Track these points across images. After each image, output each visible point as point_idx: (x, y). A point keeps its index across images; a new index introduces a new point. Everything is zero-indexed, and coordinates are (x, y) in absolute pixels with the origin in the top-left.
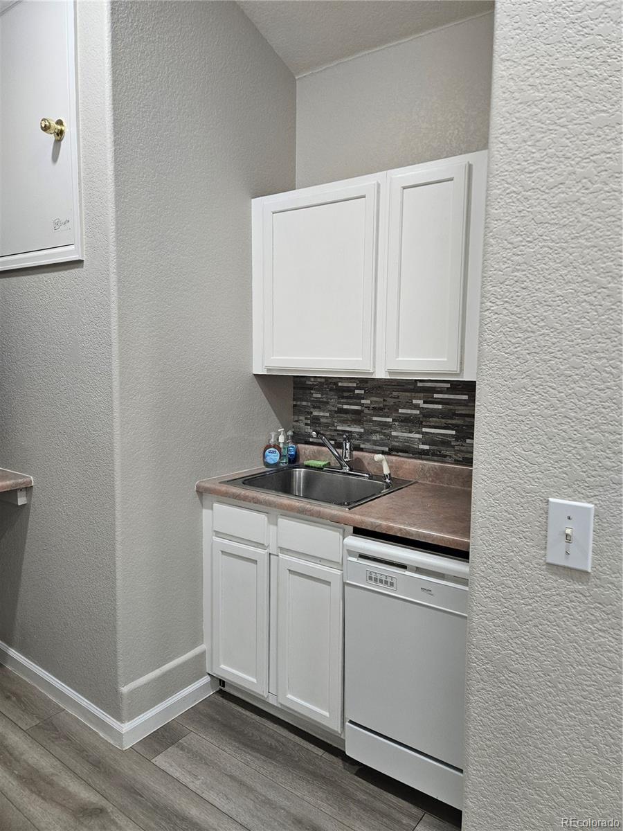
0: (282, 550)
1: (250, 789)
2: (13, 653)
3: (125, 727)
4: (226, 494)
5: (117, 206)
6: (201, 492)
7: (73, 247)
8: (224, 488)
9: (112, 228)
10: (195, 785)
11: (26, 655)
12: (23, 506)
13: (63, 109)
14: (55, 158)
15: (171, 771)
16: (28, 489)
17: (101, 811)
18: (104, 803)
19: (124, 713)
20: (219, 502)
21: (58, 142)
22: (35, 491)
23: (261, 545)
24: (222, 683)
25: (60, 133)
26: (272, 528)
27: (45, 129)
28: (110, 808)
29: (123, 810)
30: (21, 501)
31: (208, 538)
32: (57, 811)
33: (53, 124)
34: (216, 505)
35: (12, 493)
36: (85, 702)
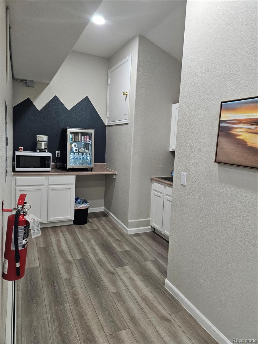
0: (167, 195)
1: (151, 246)
2: (111, 213)
3: (129, 229)
4: (158, 181)
5: (135, 111)
6: (152, 179)
7: (127, 120)
8: (156, 179)
9: (134, 116)
10: (140, 243)
11: (113, 214)
12: (115, 178)
13: (127, 90)
14: (126, 100)
15: (136, 240)
16: (116, 174)
17: (120, 241)
18: (121, 240)
19: (129, 226)
20: (155, 182)
21: (126, 96)
22: (117, 175)
23: (162, 193)
24: (154, 229)
25: (127, 95)
26: (165, 189)
27: (124, 94)
28: (122, 241)
29: (124, 242)
30: (114, 177)
31: (153, 192)
32: (112, 239)
33: (126, 93)
34: (154, 183)
35: (112, 175)
36: (122, 224)
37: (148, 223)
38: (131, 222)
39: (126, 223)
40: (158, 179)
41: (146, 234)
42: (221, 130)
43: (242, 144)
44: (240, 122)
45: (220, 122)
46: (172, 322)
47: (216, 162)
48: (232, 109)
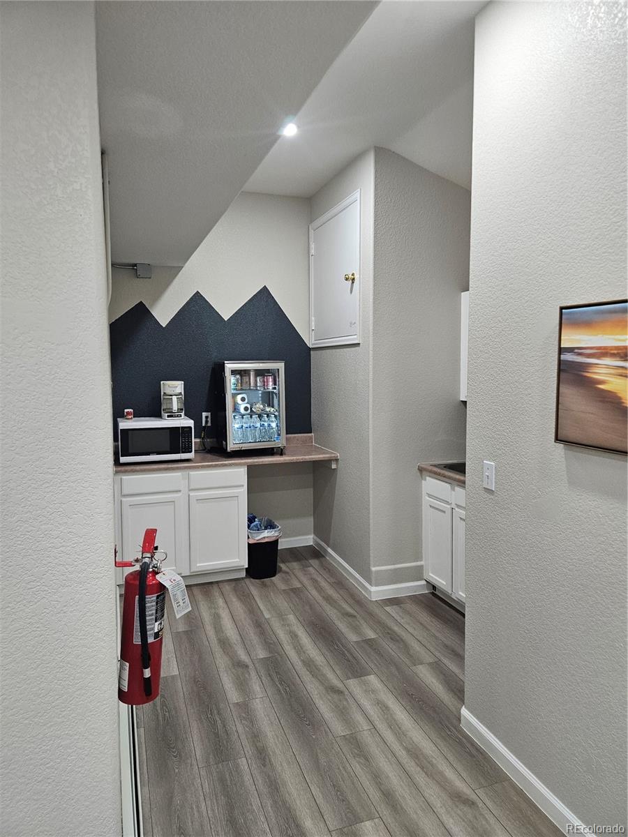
0: (458, 506)
1: (427, 629)
2: (330, 550)
3: (373, 589)
4: (435, 473)
5: (374, 316)
6: (421, 470)
7: (355, 337)
8: (430, 468)
9: (371, 328)
10: (402, 621)
11: (335, 552)
12: (335, 469)
13: (354, 268)
14: (351, 292)
15: (391, 613)
16: (337, 460)
17: (355, 616)
18: (356, 614)
19: (373, 582)
20: (430, 476)
21: (353, 282)
22: (340, 461)
23: (447, 503)
24: (434, 587)
25: (354, 279)
26: (453, 492)
27: (347, 279)
28: (358, 616)
29: (363, 618)
30: (334, 466)
31: (426, 500)
32: (335, 611)
33: (350, 276)
34: (427, 478)
35: (329, 461)
36: (357, 576)
37: (417, 573)
38: (377, 572)
39: (367, 575)
40: (435, 469)
41: (415, 599)
42: (563, 367)
43: (611, 401)
44: (604, 352)
45: (561, 350)
46: (478, 806)
47: (557, 439)
48: (586, 324)
